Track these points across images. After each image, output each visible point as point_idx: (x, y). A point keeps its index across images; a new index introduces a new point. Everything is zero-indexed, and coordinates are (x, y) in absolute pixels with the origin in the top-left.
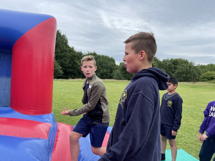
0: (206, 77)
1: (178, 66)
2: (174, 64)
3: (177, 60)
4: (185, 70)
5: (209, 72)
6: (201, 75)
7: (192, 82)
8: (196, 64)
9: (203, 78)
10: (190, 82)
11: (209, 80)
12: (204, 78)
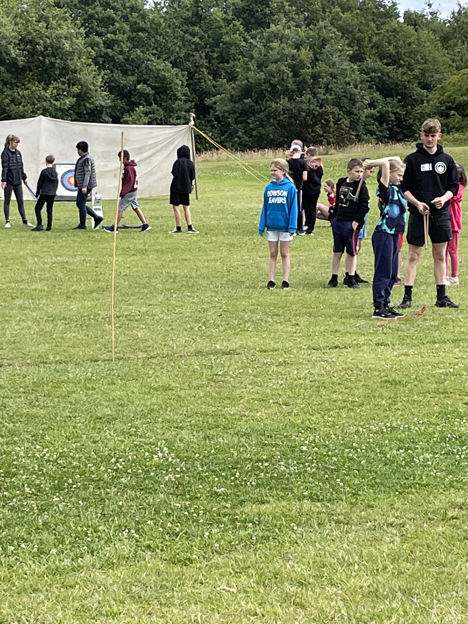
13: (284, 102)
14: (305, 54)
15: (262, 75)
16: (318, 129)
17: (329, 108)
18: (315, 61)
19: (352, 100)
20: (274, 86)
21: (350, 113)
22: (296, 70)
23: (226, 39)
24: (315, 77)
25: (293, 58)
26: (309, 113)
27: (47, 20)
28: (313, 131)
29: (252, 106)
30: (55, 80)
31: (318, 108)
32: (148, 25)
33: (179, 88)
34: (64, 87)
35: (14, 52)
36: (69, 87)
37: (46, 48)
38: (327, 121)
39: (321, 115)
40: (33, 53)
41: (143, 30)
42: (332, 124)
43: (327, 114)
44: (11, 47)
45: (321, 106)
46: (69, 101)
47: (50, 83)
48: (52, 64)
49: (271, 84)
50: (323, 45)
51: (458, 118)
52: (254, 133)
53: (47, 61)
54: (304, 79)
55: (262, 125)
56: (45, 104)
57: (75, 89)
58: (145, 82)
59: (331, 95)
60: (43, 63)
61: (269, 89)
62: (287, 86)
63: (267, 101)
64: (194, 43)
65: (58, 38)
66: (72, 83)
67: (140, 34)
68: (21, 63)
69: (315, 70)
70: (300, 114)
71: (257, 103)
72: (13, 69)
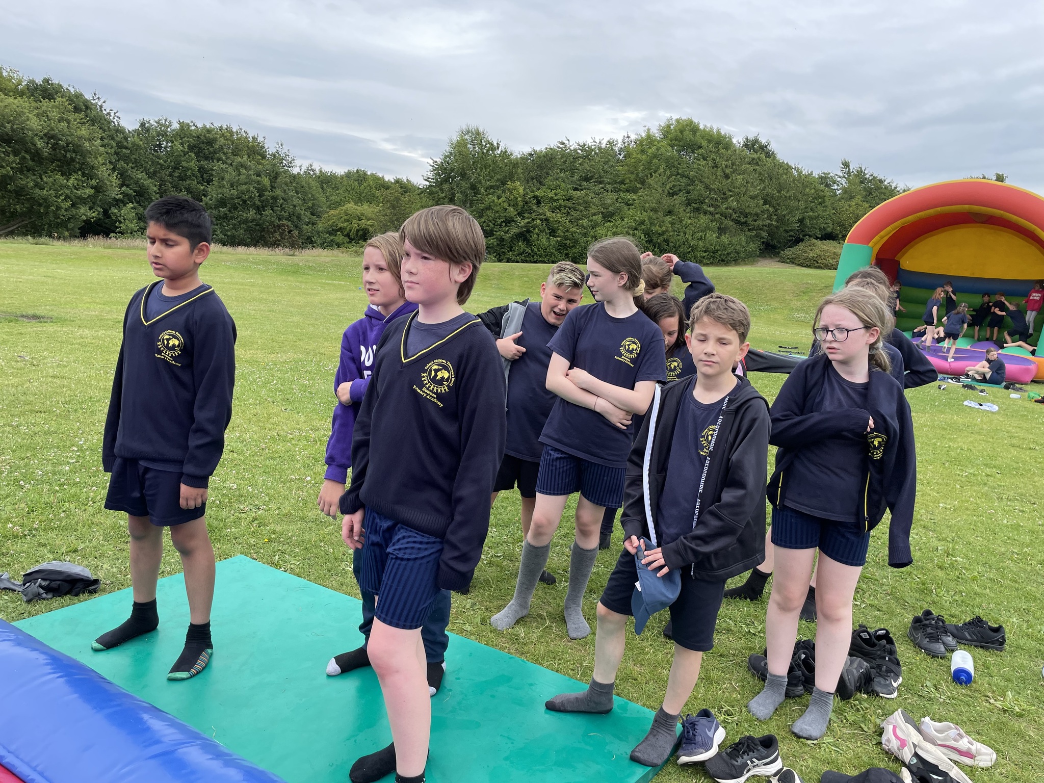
0: (341, 229)
1: (217, 166)
2: (197, 155)
3: (209, 131)
4: (252, 189)
5: (350, 206)
6: (319, 217)
7: (287, 250)
8: (298, 162)
9: (330, 234)
10: (278, 245)
11: (351, 240)
12: (333, 232)
13: (252, 213)
14: (266, 181)
15: (234, 192)
16: (277, 235)
17: (285, 222)
18: (273, 187)
19: (299, 217)
20: (245, 201)
21: (296, 227)
22: (261, 191)
23: (184, 164)
24: (275, 199)
25: (259, 183)
26: (271, 223)
27: (68, 122)
28: (273, 237)
29: (226, 214)
30: (75, 172)
31: (277, 221)
32: (130, 145)
33: (154, 194)
34: (83, 179)
35: (40, 144)
36: (88, 180)
37: (68, 145)
38: (284, 230)
39: (279, 226)
40: (55, 147)
41: (126, 148)
42: (287, 233)
43: (283, 225)
44: (36, 139)
45: (279, 219)
46: (89, 191)
47: (71, 174)
48: (73, 160)
49: (243, 200)
50: (276, 178)
51: (342, 237)
52: (229, 233)
53: (68, 156)
54: (267, 199)
55: (234, 228)
56: (68, 192)
57: (94, 182)
58: (127, 186)
59: (285, 212)
60: (65, 156)
61: (241, 203)
62: (254, 203)
63: (239, 212)
64: (160, 164)
65: (80, 138)
66: (90, 177)
67: (124, 150)
68: (46, 154)
69: (273, 194)
70: (263, 223)
71: (230, 211)
72: (36, 158)
